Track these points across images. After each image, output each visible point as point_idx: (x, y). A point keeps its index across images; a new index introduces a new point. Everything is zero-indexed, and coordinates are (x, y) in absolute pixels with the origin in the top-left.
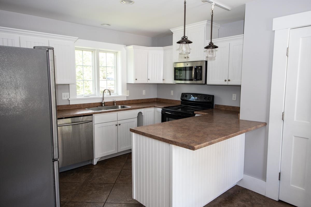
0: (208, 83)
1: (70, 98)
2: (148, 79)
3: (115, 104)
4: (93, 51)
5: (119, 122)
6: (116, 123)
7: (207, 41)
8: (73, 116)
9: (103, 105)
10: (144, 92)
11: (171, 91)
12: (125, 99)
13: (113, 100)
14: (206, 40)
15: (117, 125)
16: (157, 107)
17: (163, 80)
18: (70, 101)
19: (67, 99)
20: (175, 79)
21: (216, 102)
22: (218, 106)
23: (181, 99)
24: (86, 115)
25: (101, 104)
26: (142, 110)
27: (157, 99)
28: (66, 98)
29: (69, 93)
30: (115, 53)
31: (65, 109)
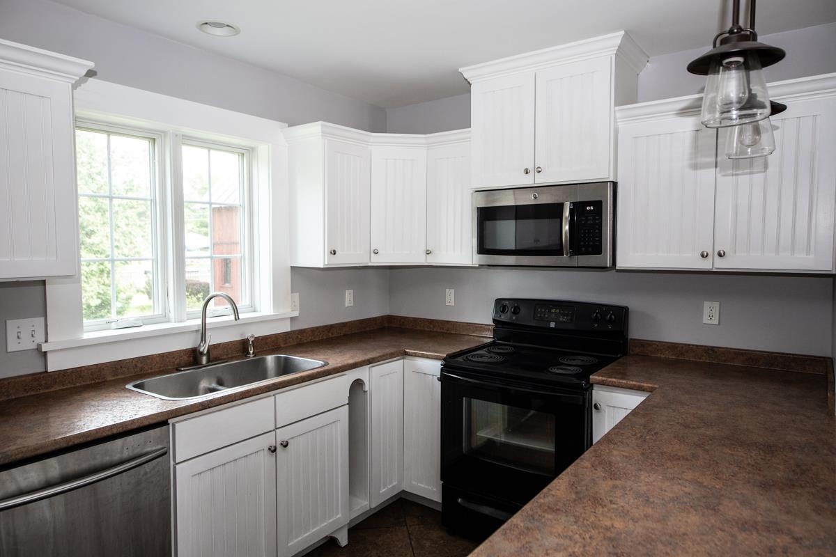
0: (621, 264)
1: (46, 341)
2: (372, 249)
3: (251, 352)
4: (154, 139)
5: (282, 435)
6: (269, 440)
7: (617, 108)
8: (64, 445)
9: (204, 360)
10: (349, 298)
11: (447, 290)
12: (286, 328)
13: (242, 335)
14: (616, 105)
15: (273, 450)
16: (416, 355)
17: (428, 253)
18: (49, 356)
19: (34, 346)
20: (483, 249)
21: (637, 331)
22: (643, 344)
23: (494, 320)
24: (134, 427)
25: (193, 357)
26: (362, 373)
27: (390, 318)
28: (27, 344)
29: (42, 319)
30: (243, 151)
31: (21, 395)
